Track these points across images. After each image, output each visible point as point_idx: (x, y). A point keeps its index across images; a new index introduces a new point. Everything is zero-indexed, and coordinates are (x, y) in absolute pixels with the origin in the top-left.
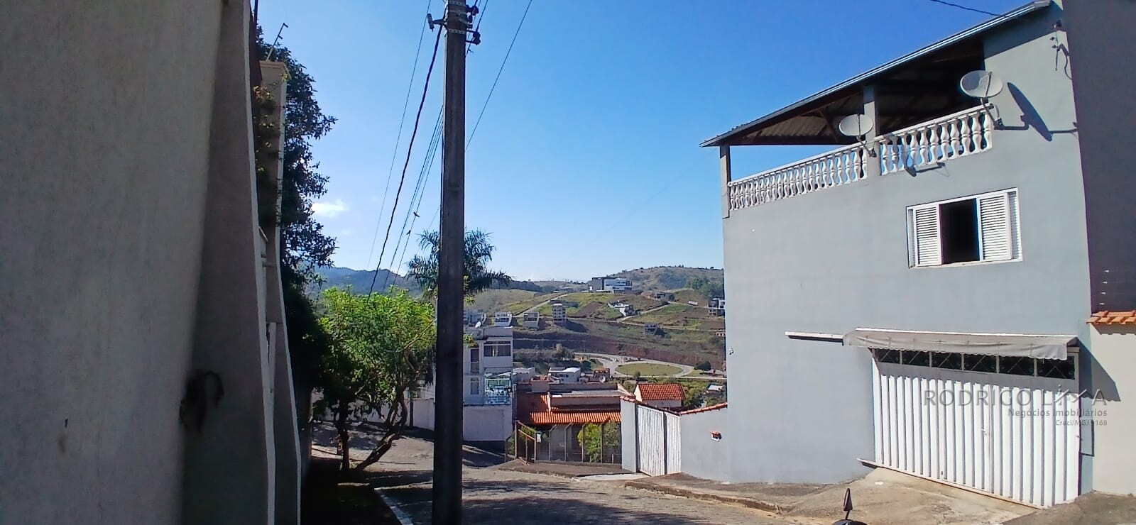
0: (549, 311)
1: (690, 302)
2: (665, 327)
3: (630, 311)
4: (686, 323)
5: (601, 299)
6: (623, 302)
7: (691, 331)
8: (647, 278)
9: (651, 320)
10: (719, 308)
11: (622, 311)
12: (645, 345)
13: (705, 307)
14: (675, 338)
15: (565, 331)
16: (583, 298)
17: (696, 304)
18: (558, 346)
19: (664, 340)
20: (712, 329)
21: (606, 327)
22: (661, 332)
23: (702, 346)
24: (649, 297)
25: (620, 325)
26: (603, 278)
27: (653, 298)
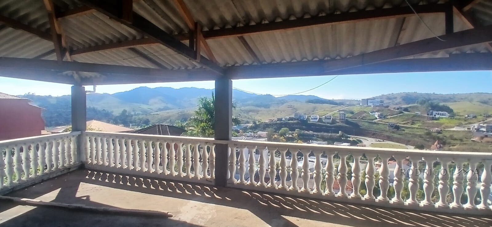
0: (338, 115)
1: (416, 112)
2: (400, 125)
3: (380, 116)
4: (413, 123)
5: (366, 110)
6: (378, 111)
7: (415, 128)
8: (396, 98)
9: (393, 121)
10: (433, 116)
11: (376, 116)
12: (387, 134)
13: (425, 115)
14: (407, 131)
15: (344, 125)
16: (356, 109)
17: (420, 113)
18: (340, 132)
19: (399, 132)
20: (427, 127)
21: (367, 124)
22: (397, 128)
23: (420, 136)
24: (392, 109)
25: (375, 123)
26: (368, 99)
27: (394, 110)
